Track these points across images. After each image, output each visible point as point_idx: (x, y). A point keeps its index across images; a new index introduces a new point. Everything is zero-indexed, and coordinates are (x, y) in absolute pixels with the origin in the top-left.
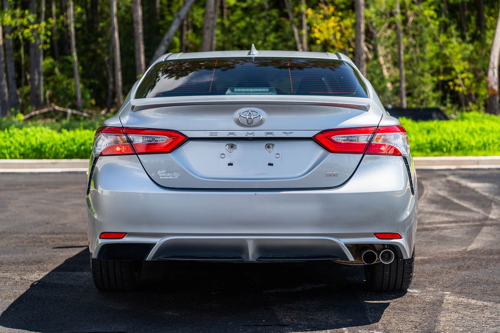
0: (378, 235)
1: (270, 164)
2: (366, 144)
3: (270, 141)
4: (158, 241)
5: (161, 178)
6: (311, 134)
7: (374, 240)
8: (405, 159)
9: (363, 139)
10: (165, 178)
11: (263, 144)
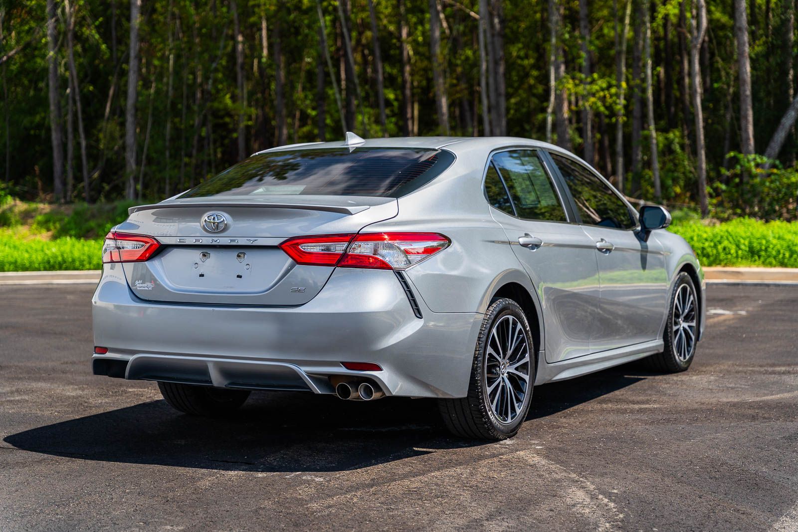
0: (348, 365)
1: (239, 277)
2: (342, 254)
3: (241, 249)
4: (131, 358)
5: (138, 288)
6: (276, 242)
7: (342, 370)
8: (399, 274)
9: (339, 248)
10: (142, 288)
11: (234, 253)
